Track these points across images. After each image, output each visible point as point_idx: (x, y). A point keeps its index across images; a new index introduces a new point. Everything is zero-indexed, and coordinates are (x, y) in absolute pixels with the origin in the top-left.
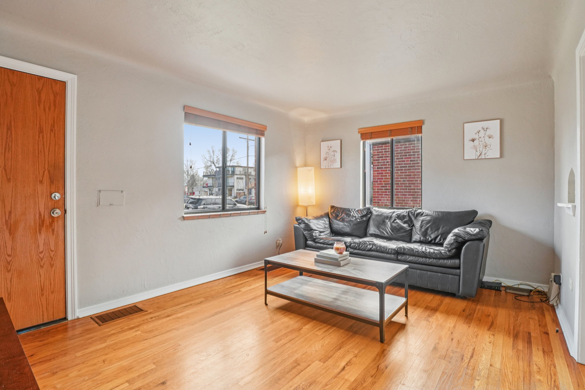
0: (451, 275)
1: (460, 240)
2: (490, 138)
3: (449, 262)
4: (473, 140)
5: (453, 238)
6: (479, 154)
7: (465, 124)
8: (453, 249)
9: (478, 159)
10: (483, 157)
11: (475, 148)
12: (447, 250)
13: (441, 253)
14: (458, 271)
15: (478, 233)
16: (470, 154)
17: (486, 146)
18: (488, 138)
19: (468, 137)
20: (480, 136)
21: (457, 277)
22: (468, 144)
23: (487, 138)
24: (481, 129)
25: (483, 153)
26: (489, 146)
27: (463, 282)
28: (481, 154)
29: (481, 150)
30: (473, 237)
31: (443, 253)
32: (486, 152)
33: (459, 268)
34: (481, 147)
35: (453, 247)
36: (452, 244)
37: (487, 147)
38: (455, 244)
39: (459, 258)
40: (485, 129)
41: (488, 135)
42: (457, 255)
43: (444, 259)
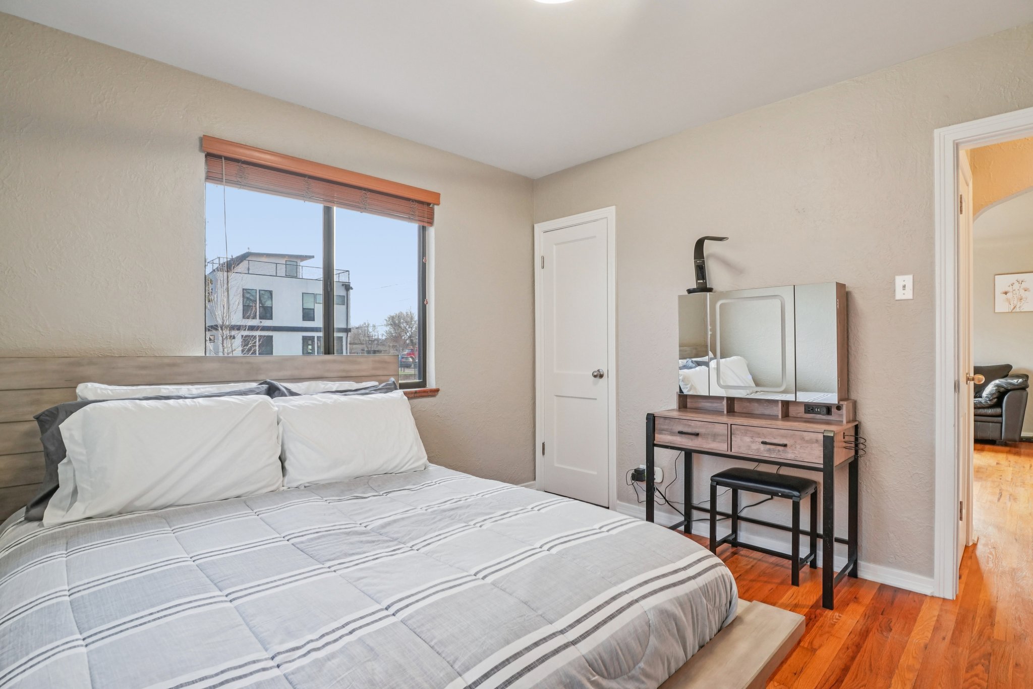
0: (992, 422)
1: (1002, 390)
2: (1025, 291)
3: (990, 411)
4: (1006, 293)
5: (995, 388)
6: (1012, 307)
7: (996, 276)
8: (994, 398)
9: (1011, 312)
10: (1017, 310)
11: (1008, 301)
12: (987, 399)
13: (981, 402)
14: (999, 419)
15: (1021, 383)
16: (1002, 306)
17: (1021, 299)
18: (1024, 291)
19: (999, 289)
20: (1014, 289)
21: (999, 425)
22: (1000, 297)
23: (1022, 292)
24: (1015, 281)
25: (1018, 307)
26: (1025, 300)
27: (1006, 428)
28: (1015, 308)
29: (1015, 302)
30: (1017, 387)
31: (983, 403)
32: (1021, 305)
33: (1001, 416)
34: (1016, 300)
35: (995, 396)
36: (993, 394)
37: (1022, 301)
38: (997, 394)
39: (1001, 407)
40: (1021, 282)
41: (1024, 288)
42: (999, 404)
43: (984, 408)
